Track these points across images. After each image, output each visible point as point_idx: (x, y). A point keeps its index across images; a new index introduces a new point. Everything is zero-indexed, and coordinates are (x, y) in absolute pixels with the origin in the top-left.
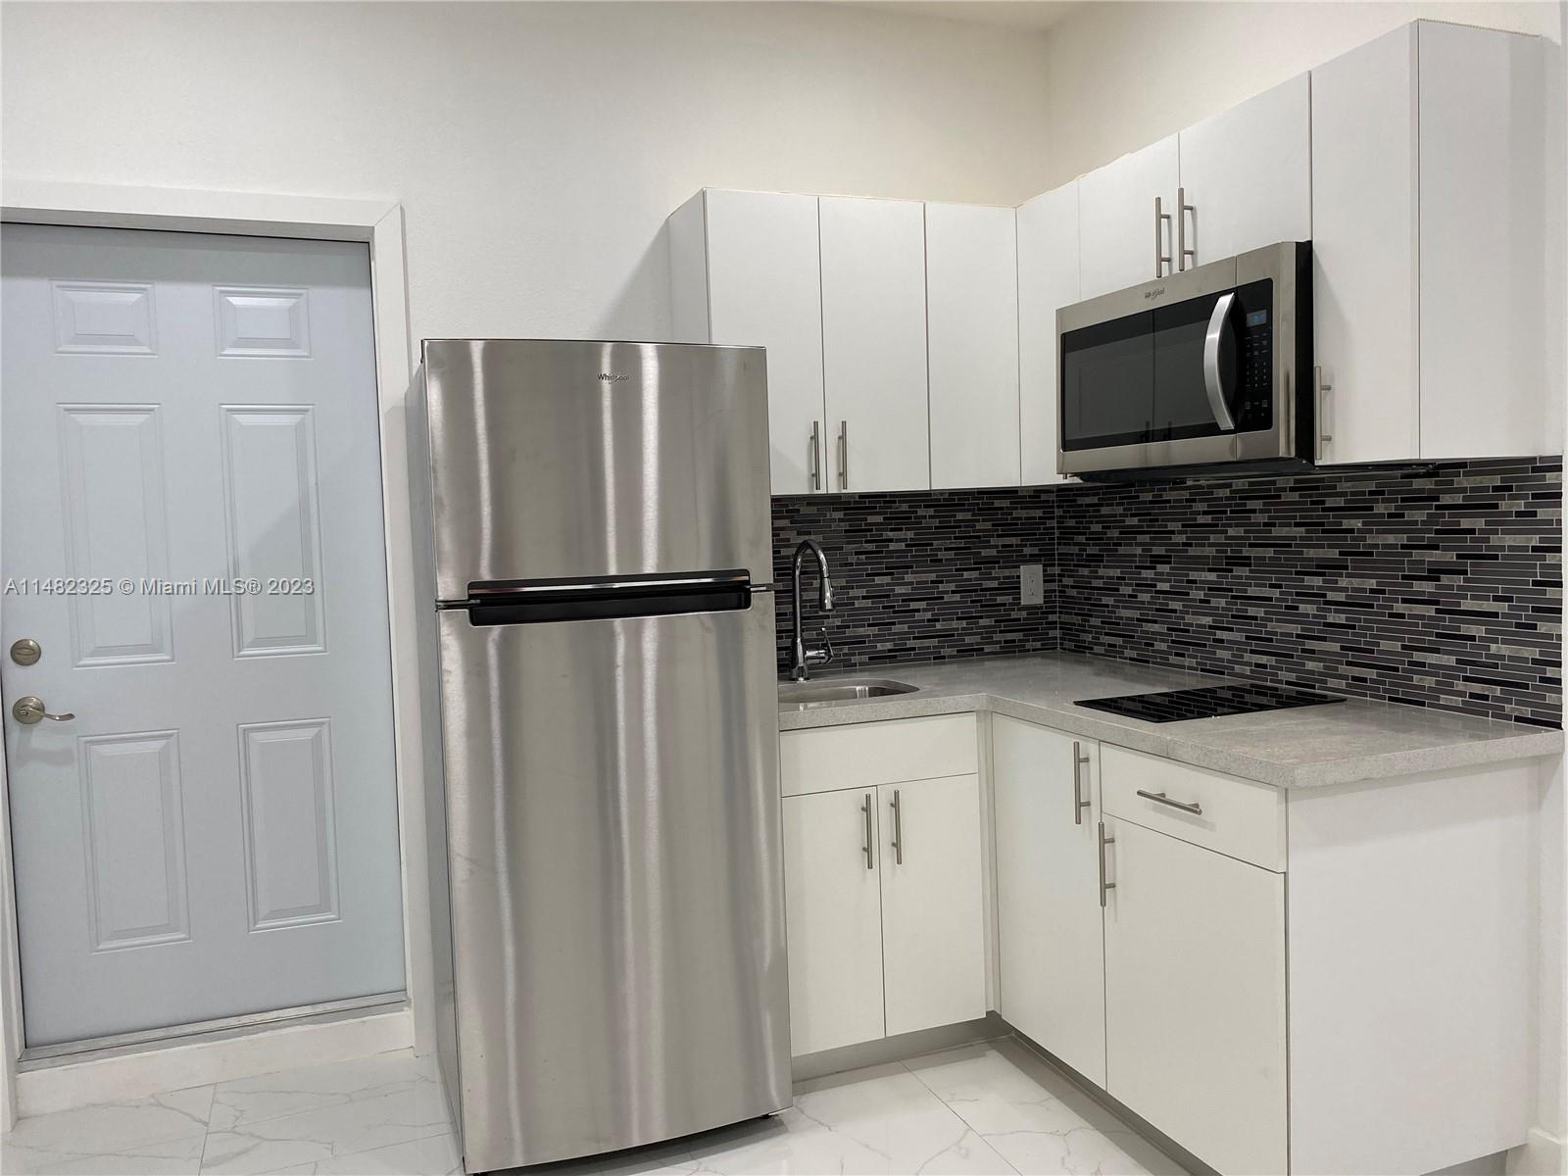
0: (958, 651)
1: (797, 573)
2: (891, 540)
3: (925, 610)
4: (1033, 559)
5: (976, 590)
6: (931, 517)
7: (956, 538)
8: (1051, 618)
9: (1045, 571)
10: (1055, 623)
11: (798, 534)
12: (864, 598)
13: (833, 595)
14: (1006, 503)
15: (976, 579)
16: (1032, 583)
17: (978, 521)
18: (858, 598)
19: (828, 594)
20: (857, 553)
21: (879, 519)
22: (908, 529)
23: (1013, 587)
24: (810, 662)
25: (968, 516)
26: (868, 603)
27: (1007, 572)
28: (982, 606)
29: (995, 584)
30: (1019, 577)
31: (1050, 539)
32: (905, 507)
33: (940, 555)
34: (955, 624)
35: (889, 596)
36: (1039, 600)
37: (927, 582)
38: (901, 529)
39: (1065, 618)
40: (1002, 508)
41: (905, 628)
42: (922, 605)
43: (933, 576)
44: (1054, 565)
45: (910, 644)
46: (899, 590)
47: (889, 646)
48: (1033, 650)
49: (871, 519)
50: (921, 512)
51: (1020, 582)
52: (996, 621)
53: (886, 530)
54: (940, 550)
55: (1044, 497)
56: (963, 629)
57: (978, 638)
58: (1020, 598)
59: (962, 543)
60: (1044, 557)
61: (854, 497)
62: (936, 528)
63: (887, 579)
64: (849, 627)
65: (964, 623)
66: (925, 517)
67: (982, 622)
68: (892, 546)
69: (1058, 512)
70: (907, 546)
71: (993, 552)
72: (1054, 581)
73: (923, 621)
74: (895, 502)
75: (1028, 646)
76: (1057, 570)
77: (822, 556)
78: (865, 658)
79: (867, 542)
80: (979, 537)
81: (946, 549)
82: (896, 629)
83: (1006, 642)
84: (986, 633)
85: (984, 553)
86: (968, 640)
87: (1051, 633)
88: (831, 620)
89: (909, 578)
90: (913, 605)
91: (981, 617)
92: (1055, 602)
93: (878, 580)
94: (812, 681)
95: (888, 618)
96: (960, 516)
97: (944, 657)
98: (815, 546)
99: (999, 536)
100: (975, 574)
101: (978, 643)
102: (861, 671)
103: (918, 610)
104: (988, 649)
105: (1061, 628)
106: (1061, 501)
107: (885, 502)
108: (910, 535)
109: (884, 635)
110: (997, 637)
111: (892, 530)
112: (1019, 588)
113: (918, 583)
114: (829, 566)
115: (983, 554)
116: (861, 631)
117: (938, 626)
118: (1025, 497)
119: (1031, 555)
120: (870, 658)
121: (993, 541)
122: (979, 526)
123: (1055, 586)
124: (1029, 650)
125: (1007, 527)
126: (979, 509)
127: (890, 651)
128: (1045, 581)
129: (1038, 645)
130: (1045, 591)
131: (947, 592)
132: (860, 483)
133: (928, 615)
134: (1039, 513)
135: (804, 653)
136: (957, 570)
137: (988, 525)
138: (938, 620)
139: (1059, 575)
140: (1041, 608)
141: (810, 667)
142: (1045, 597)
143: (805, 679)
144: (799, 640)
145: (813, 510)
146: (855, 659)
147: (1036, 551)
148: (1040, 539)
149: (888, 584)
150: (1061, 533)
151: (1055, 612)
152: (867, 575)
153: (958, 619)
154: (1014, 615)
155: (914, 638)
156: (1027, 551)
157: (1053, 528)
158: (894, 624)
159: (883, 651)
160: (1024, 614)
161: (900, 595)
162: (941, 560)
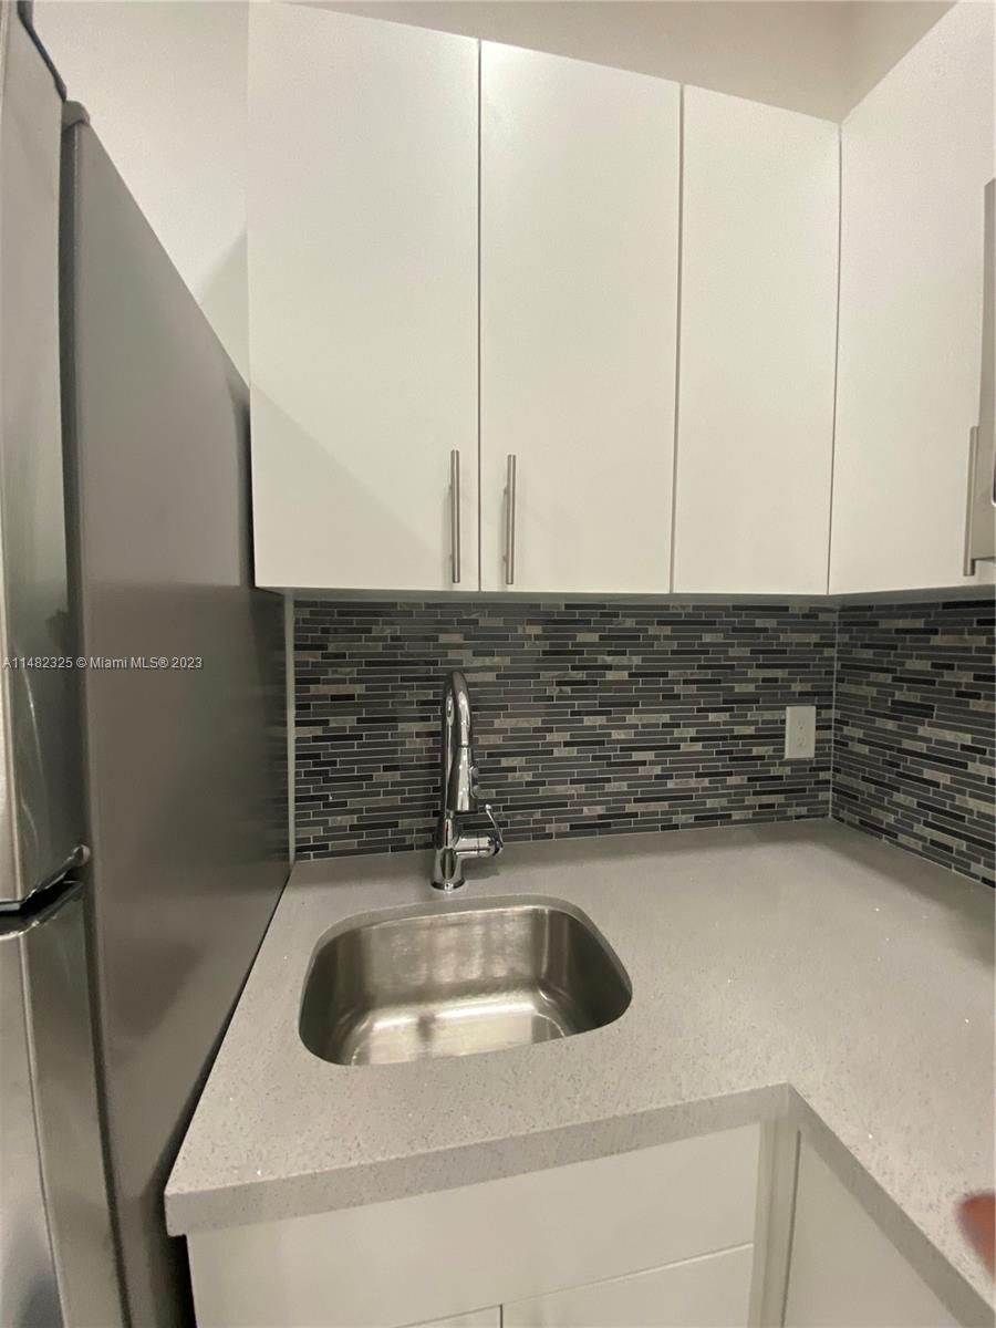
0: (696, 818)
2: (609, 668)
3: (652, 763)
4: (803, 698)
5: (725, 738)
6: (667, 638)
7: (700, 667)
8: (823, 775)
9: (818, 714)
10: (828, 782)
11: (474, 655)
12: (567, 744)
14: (771, 623)
15: (725, 723)
16: (800, 732)
17: (732, 645)
18: (557, 744)
20: (559, 683)
21: (594, 637)
22: (632, 653)
23: (775, 735)
25: (718, 638)
26: (573, 752)
27: (768, 715)
28: (732, 759)
29: (750, 730)
30: (783, 722)
31: (827, 673)
32: (630, 623)
33: (678, 689)
34: (693, 783)
35: (602, 743)
36: (808, 752)
37: (657, 725)
38: (624, 653)
39: (841, 778)
40: (765, 630)
41: (624, 786)
42: (649, 756)
43: (666, 718)
44: (830, 707)
45: (630, 808)
46: (616, 735)
47: (600, 810)
48: (798, 817)
49: (582, 637)
50: (653, 630)
51: (784, 729)
52: (749, 779)
53: (602, 653)
54: (678, 682)
55: (822, 617)
56: (704, 789)
57: (724, 802)
58: (783, 750)
59: (709, 674)
60: (817, 697)
61: (557, 606)
62: (673, 652)
63: (601, 720)
64: (543, 784)
65: (706, 782)
66: (657, 638)
67: (731, 780)
68: (611, 676)
69: (838, 638)
70: (631, 675)
71: (751, 688)
72: (829, 728)
73: (650, 777)
74: (617, 615)
75: (791, 811)
76: (833, 714)
78: (565, 827)
79: (574, 668)
80: (732, 667)
81: (685, 682)
82: (610, 787)
83: (761, 806)
84: (735, 794)
85: (739, 688)
86: (710, 803)
87: (822, 796)
88: (518, 774)
89: (631, 719)
90: (637, 756)
91: (730, 774)
92: (829, 755)
93: (588, 721)
95: (602, 772)
96: (708, 638)
97: (676, 827)
99: (758, 666)
100: (724, 716)
101: (723, 809)
103: (643, 763)
104: (736, 815)
105: (834, 790)
106: (846, 624)
107: (603, 615)
108: (636, 660)
109: (594, 796)
110: (750, 800)
111: (610, 653)
112: (783, 736)
113: (644, 726)
115: (736, 690)
116: (560, 789)
117: (671, 784)
118: (797, 616)
119: (801, 694)
120: (572, 827)
121: (751, 673)
122: (732, 652)
123: (830, 735)
124: (790, 818)
125: (770, 655)
126: (734, 630)
127: (601, 817)
128: (818, 728)
129: (804, 810)
130: (817, 741)
131: (684, 740)
133: (657, 770)
134: (814, 638)
136: (699, 710)
137: (746, 652)
138: (670, 777)
139: (837, 721)
140: (811, 762)
142: (816, 749)
145: (498, 622)
146: (551, 828)
147: (807, 687)
148: (813, 673)
149: (601, 727)
150: (843, 666)
151: (828, 769)
152: (573, 714)
153: (698, 775)
154: (774, 771)
155: (636, 801)
156: (796, 687)
157: (832, 659)
158: (608, 780)
159: (592, 818)
160: (787, 770)
161: (618, 741)
162: (678, 696)
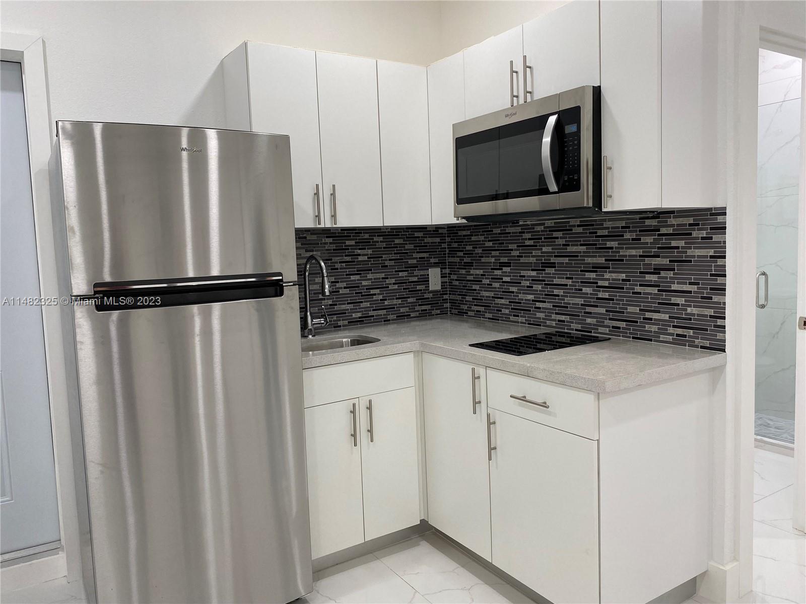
0: (397, 317)
1: (307, 274)
2: (359, 255)
3: (378, 294)
4: (435, 265)
5: (406, 283)
6: (381, 242)
7: (395, 253)
8: (445, 297)
9: (441, 271)
10: (447, 299)
11: (307, 251)
12: (345, 288)
13: (330, 287)
14: (420, 234)
15: (406, 276)
16: (435, 279)
17: (406, 244)
19: (327, 286)
20: (340, 262)
21: (353, 243)
22: (368, 249)
23: (425, 280)
24: (315, 326)
25: (401, 241)
26: (347, 291)
27: (422, 273)
28: (409, 291)
29: (415, 279)
30: (428, 275)
31: (444, 254)
32: (367, 236)
33: (387, 263)
34: (395, 302)
35: (358, 287)
36: (438, 287)
37: (379, 278)
38: (365, 249)
39: (452, 297)
40: (419, 237)
41: (368, 304)
42: (377, 291)
43: (383, 275)
44: (446, 268)
45: (371, 313)
46: (364, 283)
47: (359, 315)
48: (436, 315)
49: (348, 243)
50: (376, 239)
51: (428, 278)
52: (417, 299)
53: (356, 249)
54: (386, 260)
55: (440, 231)
56: (399, 304)
57: (407, 309)
58: (429, 287)
59: (398, 256)
60: (441, 264)
61: (337, 230)
62: (384, 248)
63: (357, 277)
64: (336, 305)
65: (400, 301)
66: (378, 242)
67: (409, 300)
68: (360, 258)
69: (448, 239)
70: (368, 258)
71: (415, 261)
72: (446, 277)
73: (378, 300)
74: (361, 233)
75: (434, 312)
76: (447, 271)
77: (323, 264)
78: (346, 322)
79: (346, 256)
80: (407, 253)
81: (390, 260)
82: (362, 305)
83: (422, 311)
84: (412, 306)
85: (410, 262)
86: (402, 310)
87: (445, 305)
88: (326, 301)
89: (370, 276)
90: (372, 292)
91: (409, 297)
92: (447, 288)
93: (353, 278)
94: (317, 337)
95: (359, 299)
96: (397, 241)
97: (389, 320)
98: (318, 258)
99: (417, 252)
100: (405, 274)
101: (407, 312)
102: (344, 330)
103: (375, 294)
104: (412, 315)
105: (450, 302)
106: (449, 233)
107: (356, 233)
108: (370, 252)
109: (356, 309)
110: (418, 308)
111: (360, 249)
112: (428, 281)
113: (375, 279)
114: (327, 270)
115: (409, 263)
116: (343, 307)
117: (386, 303)
118: (430, 231)
119: (434, 263)
120: (349, 322)
121: (415, 255)
122: (407, 247)
123: (446, 280)
124: (433, 315)
125: (421, 248)
126: (407, 238)
127: (360, 318)
128: (442, 277)
129: (438, 312)
130: (442, 283)
131: (390, 284)
132: (344, 222)
133: (381, 297)
134: (438, 240)
135: (312, 321)
136: (396, 271)
137: (412, 247)
138: (386, 300)
139: (449, 274)
140: (440, 291)
141: (315, 329)
142: (442, 286)
143: (313, 336)
144: (308, 314)
146: (340, 323)
147: (437, 260)
148: (438, 254)
149: (358, 280)
150: (449, 251)
151: (447, 294)
152: (347, 275)
153: (397, 299)
154: (426, 296)
155: (373, 310)
156: (432, 260)
157: (445, 248)
158: (362, 302)
159: (356, 318)
160: (431, 295)
161: (365, 286)
162: (387, 266)
